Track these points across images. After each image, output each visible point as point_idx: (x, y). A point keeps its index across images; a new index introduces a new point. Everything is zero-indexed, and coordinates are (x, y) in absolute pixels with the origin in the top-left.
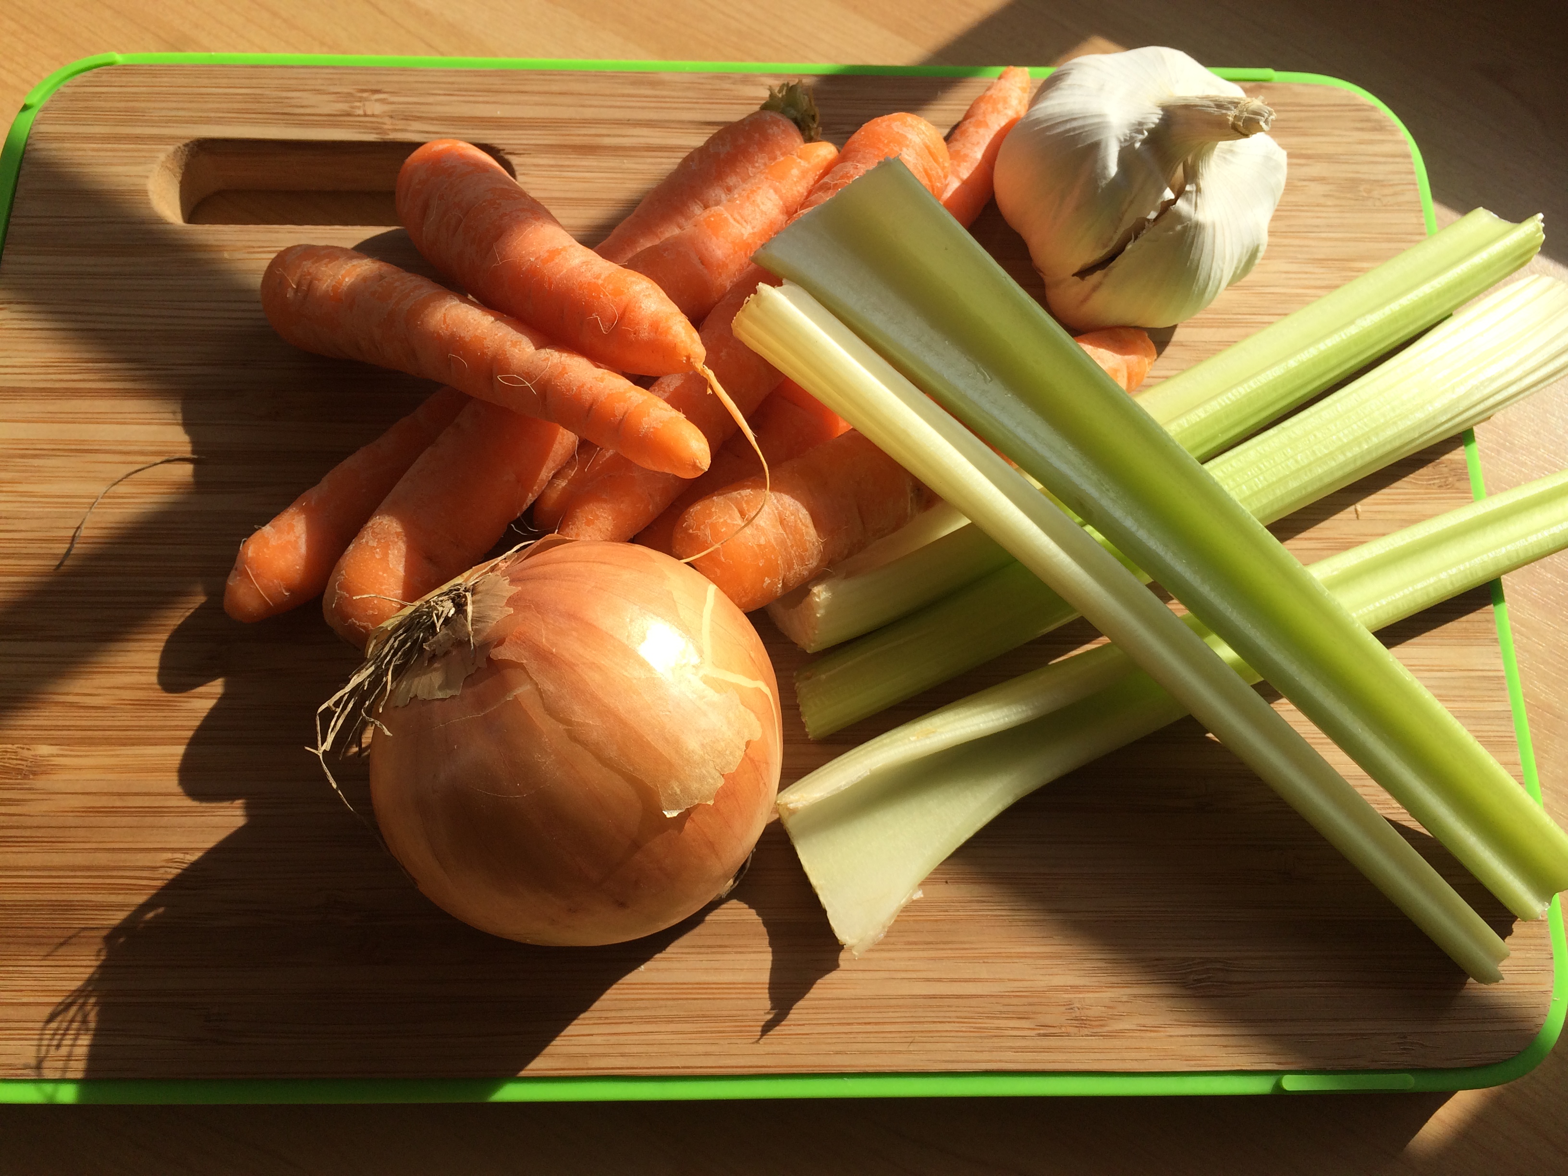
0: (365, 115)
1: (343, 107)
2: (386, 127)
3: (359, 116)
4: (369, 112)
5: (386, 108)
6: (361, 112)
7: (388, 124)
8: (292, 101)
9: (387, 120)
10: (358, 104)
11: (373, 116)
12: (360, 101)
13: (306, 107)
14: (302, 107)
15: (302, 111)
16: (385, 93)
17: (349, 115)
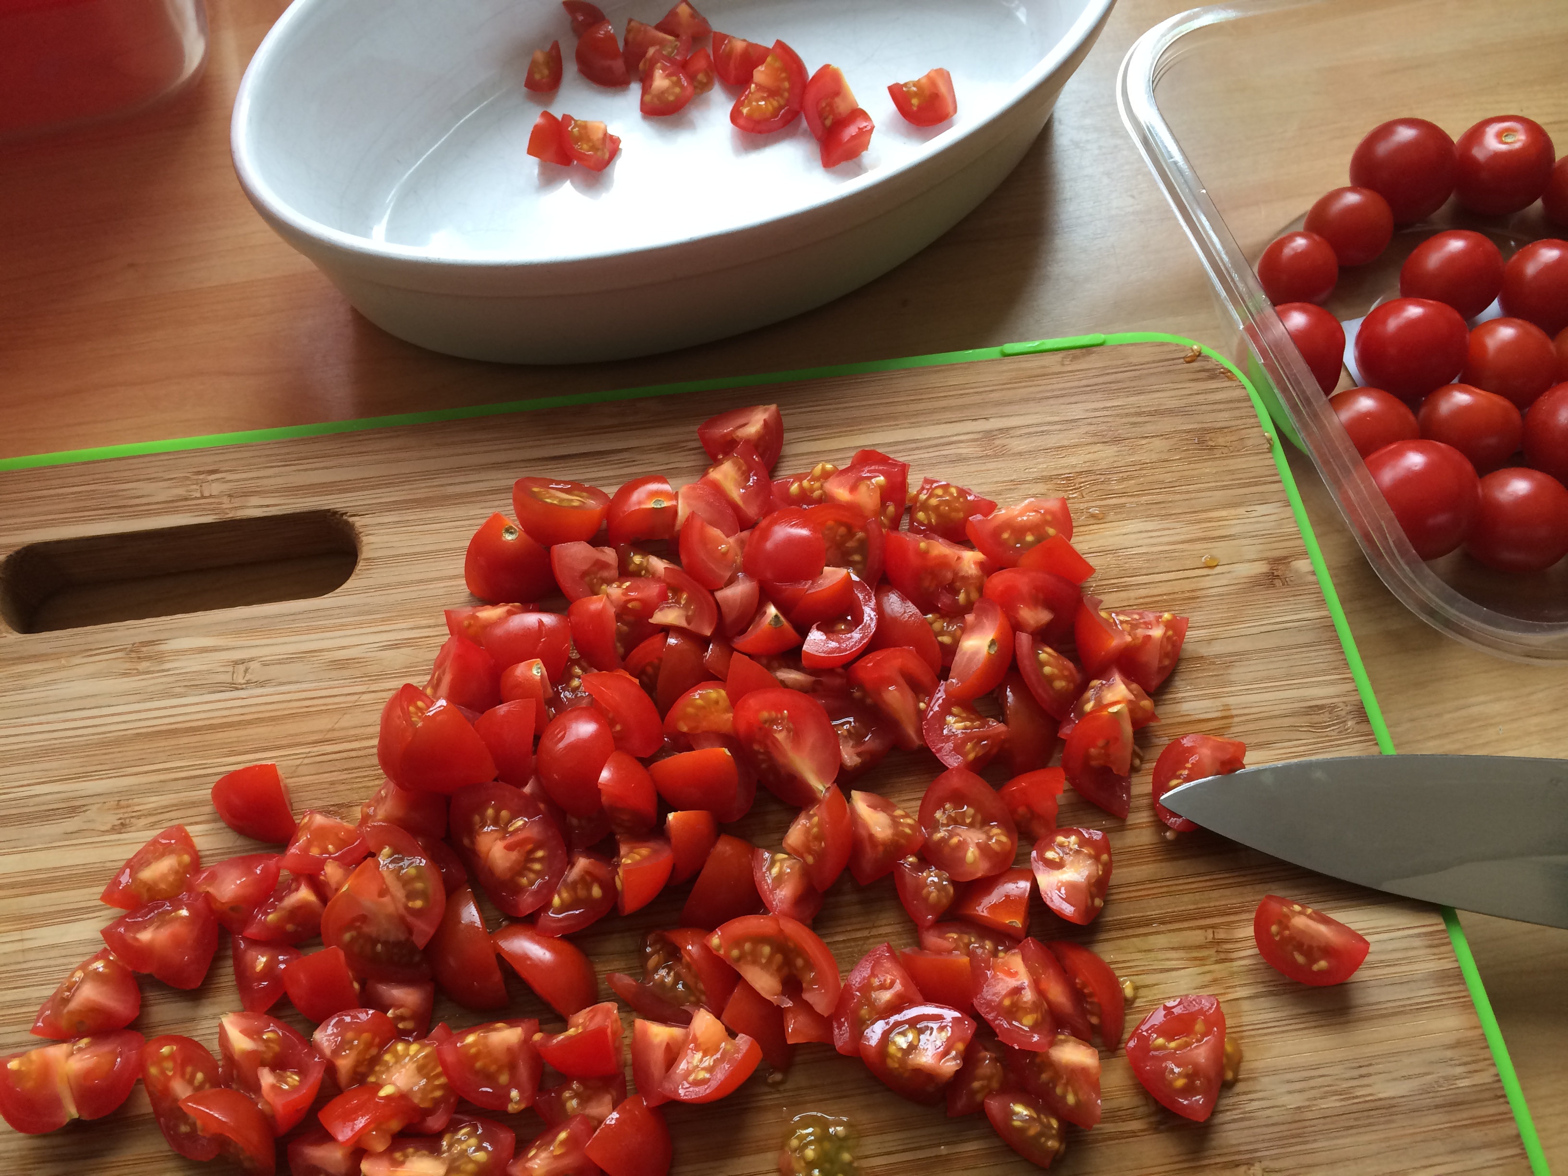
0: (203, 497)
1: (181, 492)
2: (224, 506)
3: (196, 498)
4: (206, 494)
5: (225, 487)
6: (198, 495)
7: (226, 504)
8: (128, 492)
9: (225, 500)
10: (195, 487)
11: (211, 496)
12: (197, 484)
13: (142, 496)
14: (138, 497)
15: (137, 501)
16: (222, 472)
17: (186, 499)
